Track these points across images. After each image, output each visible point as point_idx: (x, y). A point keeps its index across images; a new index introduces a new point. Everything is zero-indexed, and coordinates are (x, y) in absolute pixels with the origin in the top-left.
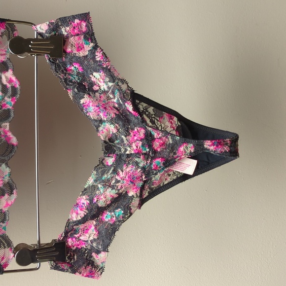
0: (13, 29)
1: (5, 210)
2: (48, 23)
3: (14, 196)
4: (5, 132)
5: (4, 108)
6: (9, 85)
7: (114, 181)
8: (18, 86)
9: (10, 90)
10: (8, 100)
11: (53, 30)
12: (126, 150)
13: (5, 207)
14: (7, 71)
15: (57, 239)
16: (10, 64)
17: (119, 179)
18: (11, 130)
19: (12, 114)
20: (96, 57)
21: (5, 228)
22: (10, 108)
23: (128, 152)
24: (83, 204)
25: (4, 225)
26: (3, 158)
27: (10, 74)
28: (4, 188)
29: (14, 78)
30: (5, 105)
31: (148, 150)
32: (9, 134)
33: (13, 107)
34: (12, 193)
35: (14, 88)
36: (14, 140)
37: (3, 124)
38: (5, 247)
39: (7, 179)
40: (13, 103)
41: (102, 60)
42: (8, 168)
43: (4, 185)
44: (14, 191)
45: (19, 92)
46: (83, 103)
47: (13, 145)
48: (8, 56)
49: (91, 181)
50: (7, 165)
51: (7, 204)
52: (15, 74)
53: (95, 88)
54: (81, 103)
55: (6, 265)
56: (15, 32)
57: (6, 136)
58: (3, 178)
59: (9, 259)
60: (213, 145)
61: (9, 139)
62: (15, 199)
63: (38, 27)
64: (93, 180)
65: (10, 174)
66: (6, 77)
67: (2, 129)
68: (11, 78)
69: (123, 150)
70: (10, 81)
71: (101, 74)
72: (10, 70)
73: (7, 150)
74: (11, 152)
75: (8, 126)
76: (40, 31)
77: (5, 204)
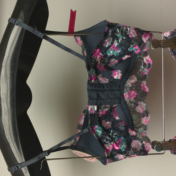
0: (151, 35)
1: (146, 124)
2: (170, 32)
3: (149, 118)
4: (144, 86)
5: (143, 74)
6: (147, 63)
8: (151, 63)
9: (147, 65)
10: (146, 70)
11: (173, 35)
13: (145, 123)
14: (147, 56)
15: (173, 139)
16: (148, 53)
18: (146, 85)
19: (147, 77)
21: (146, 133)
22: (147, 74)
25: (145, 131)
26: (141, 99)
27: (148, 57)
28: (144, 113)
29: (150, 59)
30: (144, 72)
32: (146, 87)
33: (148, 73)
34: (148, 116)
35: (149, 64)
36: (147, 90)
37: (143, 82)
38: (147, 142)
39: (145, 109)
40: (148, 71)
42: (145, 104)
43: (144, 112)
44: (149, 115)
45: (151, 66)
47: (146, 92)
48: (148, 49)
50: (144, 102)
51: (146, 122)
52: (150, 57)
55: (148, 151)
56: (152, 37)
57: (144, 88)
58: (143, 108)
59: (149, 148)
61: (145, 89)
62: (150, 119)
63: (165, 34)
65: (146, 107)
66: (146, 59)
67: (142, 84)
68: (148, 59)
70: (148, 61)
72: (148, 56)
73: (143, 95)
74: (145, 95)
75: (145, 83)
76: (165, 36)
77: (145, 121)
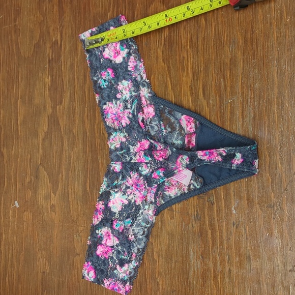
7: (124, 187)
12: (131, 159)
17: (128, 185)
20: (129, 67)
23: (132, 161)
24: (101, 208)
31: (150, 159)
41: (133, 71)
46: (105, 109)
49: (103, 187)
53: (118, 96)
54: (103, 108)
60: (205, 155)
64: (105, 186)
69: (128, 159)
71: (129, 82)
